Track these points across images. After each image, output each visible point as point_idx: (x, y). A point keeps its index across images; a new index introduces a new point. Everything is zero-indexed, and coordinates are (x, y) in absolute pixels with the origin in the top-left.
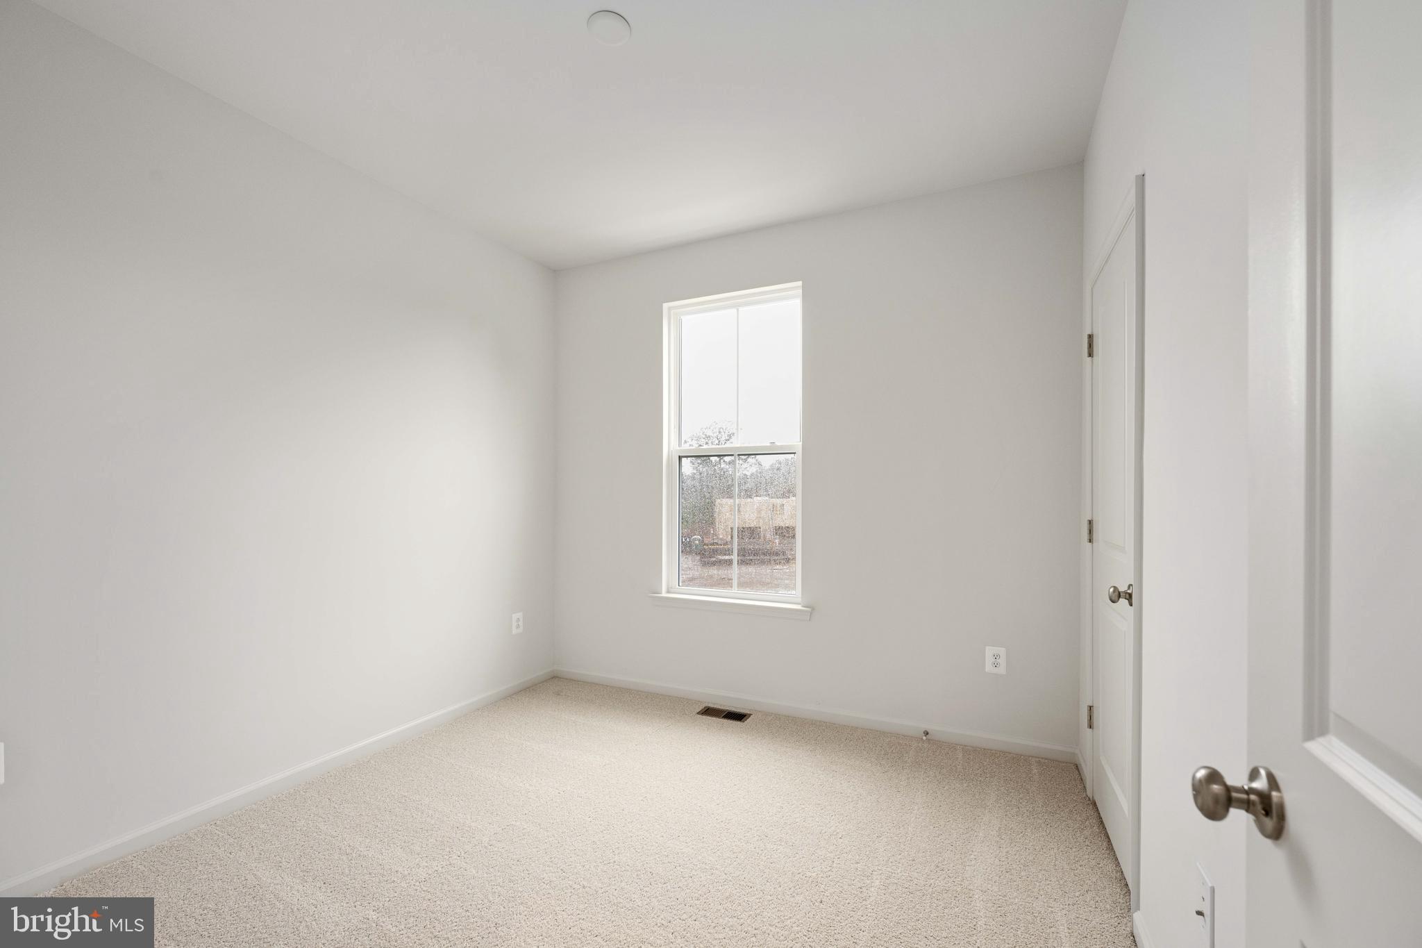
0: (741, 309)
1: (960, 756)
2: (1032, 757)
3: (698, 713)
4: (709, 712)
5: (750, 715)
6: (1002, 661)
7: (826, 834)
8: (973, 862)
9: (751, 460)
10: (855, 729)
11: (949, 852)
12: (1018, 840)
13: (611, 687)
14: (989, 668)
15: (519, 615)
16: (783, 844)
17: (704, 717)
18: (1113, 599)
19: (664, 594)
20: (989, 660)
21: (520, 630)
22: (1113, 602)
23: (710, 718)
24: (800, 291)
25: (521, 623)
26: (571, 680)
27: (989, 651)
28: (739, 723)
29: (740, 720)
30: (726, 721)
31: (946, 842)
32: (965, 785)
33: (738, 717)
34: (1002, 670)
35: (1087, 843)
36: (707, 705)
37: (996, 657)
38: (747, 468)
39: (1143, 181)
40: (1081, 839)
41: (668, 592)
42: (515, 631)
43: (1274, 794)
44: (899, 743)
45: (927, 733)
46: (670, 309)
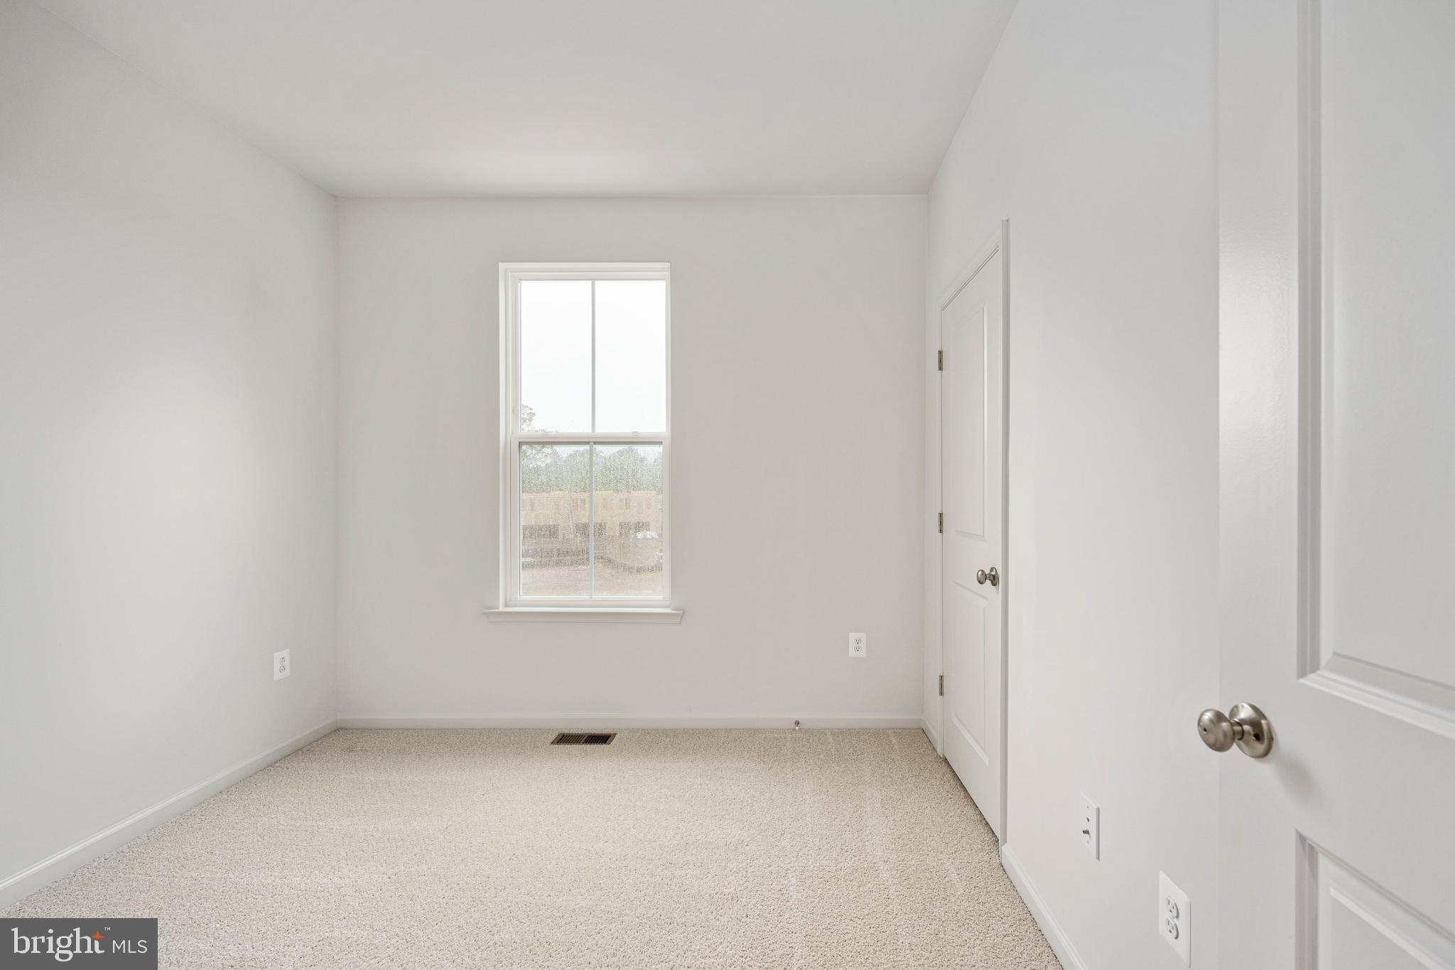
0: (597, 283)
1: (831, 739)
2: (888, 729)
3: (552, 743)
4: (564, 739)
5: (615, 735)
6: (863, 645)
7: (732, 845)
8: (870, 837)
9: (547, 450)
10: (728, 731)
11: (848, 833)
12: (899, 807)
13: (427, 729)
14: (852, 653)
15: (286, 653)
16: (691, 866)
17: (562, 746)
18: (982, 580)
19: (502, 609)
20: (852, 645)
21: (287, 673)
22: (981, 583)
23: (569, 746)
24: (667, 274)
25: (287, 664)
26: (364, 730)
27: (853, 636)
28: (604, 746)
29: (605, 742)
30: (588, 747)
31: (843, 824)
32: (843, 766)
33: (602, 739)
34: (863, 653)
35: (950, 796)
36: (560, 732)
37: (858, 642)
38: (540, 459)
39: (1008, 226)
40: (944, 794)
41: (506, 605)
42: (277, 675)
43: (1263, 722)
44: (774, 738)
45: (797, 723)
46: (506, 270)
